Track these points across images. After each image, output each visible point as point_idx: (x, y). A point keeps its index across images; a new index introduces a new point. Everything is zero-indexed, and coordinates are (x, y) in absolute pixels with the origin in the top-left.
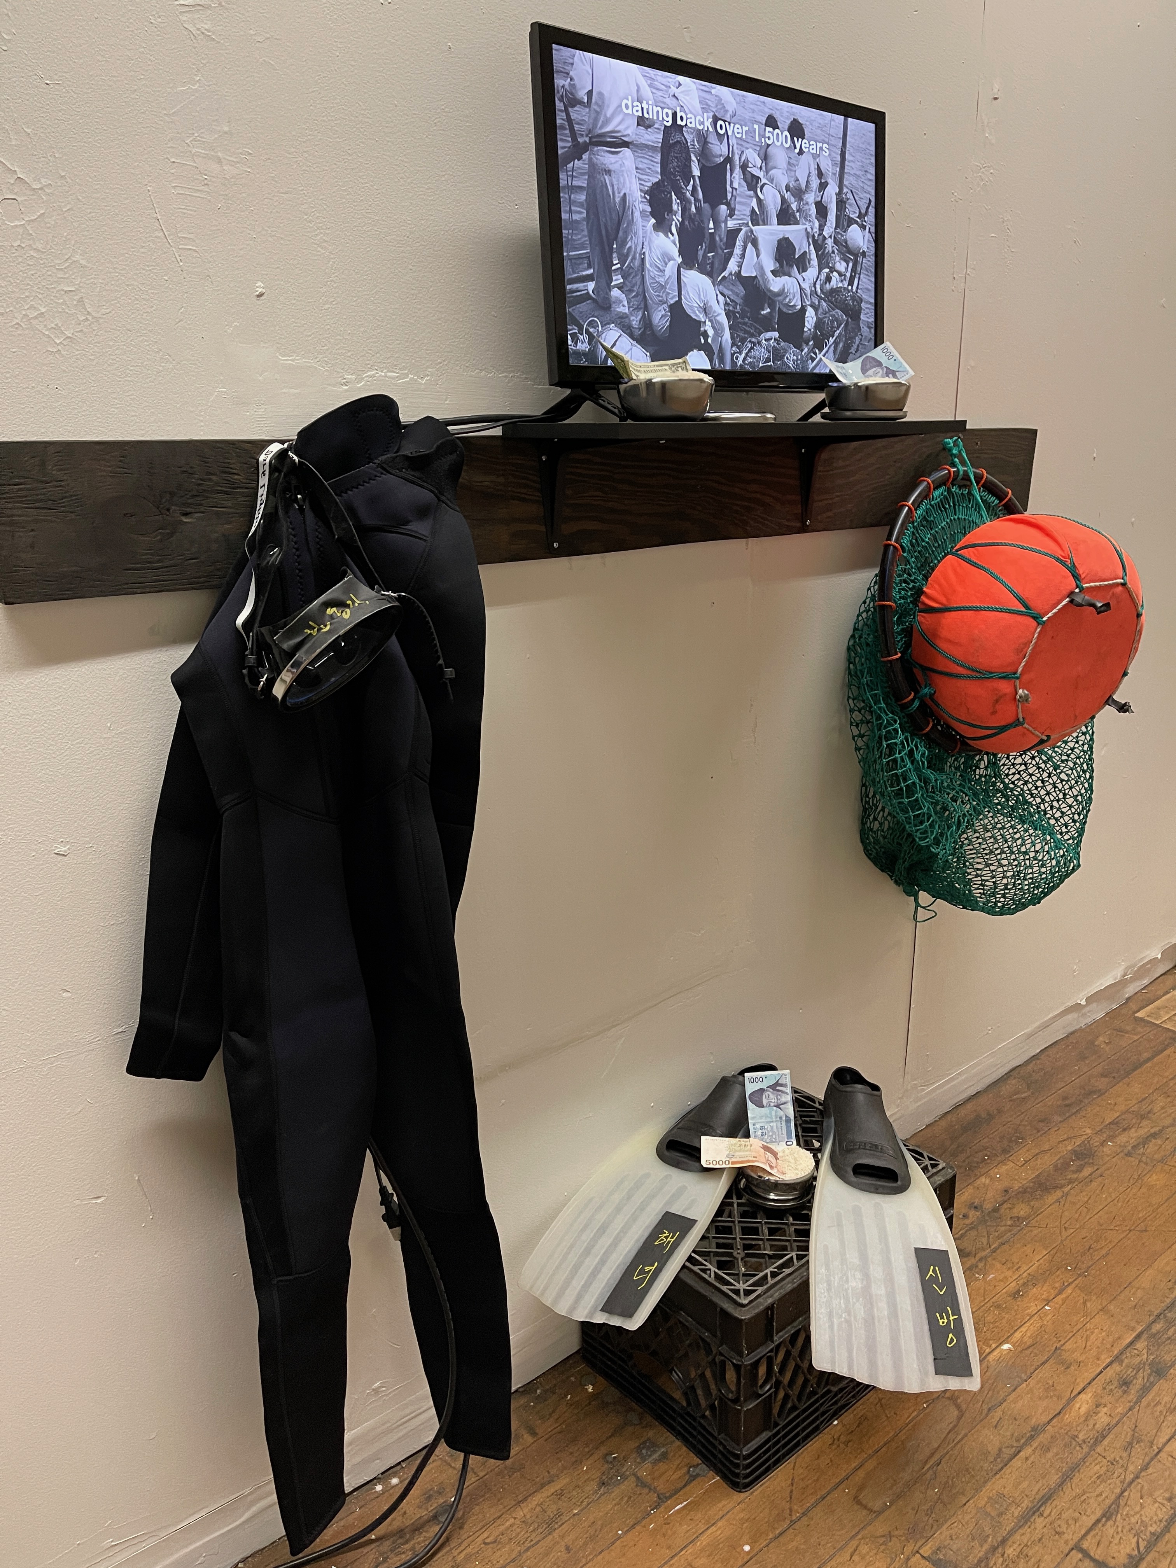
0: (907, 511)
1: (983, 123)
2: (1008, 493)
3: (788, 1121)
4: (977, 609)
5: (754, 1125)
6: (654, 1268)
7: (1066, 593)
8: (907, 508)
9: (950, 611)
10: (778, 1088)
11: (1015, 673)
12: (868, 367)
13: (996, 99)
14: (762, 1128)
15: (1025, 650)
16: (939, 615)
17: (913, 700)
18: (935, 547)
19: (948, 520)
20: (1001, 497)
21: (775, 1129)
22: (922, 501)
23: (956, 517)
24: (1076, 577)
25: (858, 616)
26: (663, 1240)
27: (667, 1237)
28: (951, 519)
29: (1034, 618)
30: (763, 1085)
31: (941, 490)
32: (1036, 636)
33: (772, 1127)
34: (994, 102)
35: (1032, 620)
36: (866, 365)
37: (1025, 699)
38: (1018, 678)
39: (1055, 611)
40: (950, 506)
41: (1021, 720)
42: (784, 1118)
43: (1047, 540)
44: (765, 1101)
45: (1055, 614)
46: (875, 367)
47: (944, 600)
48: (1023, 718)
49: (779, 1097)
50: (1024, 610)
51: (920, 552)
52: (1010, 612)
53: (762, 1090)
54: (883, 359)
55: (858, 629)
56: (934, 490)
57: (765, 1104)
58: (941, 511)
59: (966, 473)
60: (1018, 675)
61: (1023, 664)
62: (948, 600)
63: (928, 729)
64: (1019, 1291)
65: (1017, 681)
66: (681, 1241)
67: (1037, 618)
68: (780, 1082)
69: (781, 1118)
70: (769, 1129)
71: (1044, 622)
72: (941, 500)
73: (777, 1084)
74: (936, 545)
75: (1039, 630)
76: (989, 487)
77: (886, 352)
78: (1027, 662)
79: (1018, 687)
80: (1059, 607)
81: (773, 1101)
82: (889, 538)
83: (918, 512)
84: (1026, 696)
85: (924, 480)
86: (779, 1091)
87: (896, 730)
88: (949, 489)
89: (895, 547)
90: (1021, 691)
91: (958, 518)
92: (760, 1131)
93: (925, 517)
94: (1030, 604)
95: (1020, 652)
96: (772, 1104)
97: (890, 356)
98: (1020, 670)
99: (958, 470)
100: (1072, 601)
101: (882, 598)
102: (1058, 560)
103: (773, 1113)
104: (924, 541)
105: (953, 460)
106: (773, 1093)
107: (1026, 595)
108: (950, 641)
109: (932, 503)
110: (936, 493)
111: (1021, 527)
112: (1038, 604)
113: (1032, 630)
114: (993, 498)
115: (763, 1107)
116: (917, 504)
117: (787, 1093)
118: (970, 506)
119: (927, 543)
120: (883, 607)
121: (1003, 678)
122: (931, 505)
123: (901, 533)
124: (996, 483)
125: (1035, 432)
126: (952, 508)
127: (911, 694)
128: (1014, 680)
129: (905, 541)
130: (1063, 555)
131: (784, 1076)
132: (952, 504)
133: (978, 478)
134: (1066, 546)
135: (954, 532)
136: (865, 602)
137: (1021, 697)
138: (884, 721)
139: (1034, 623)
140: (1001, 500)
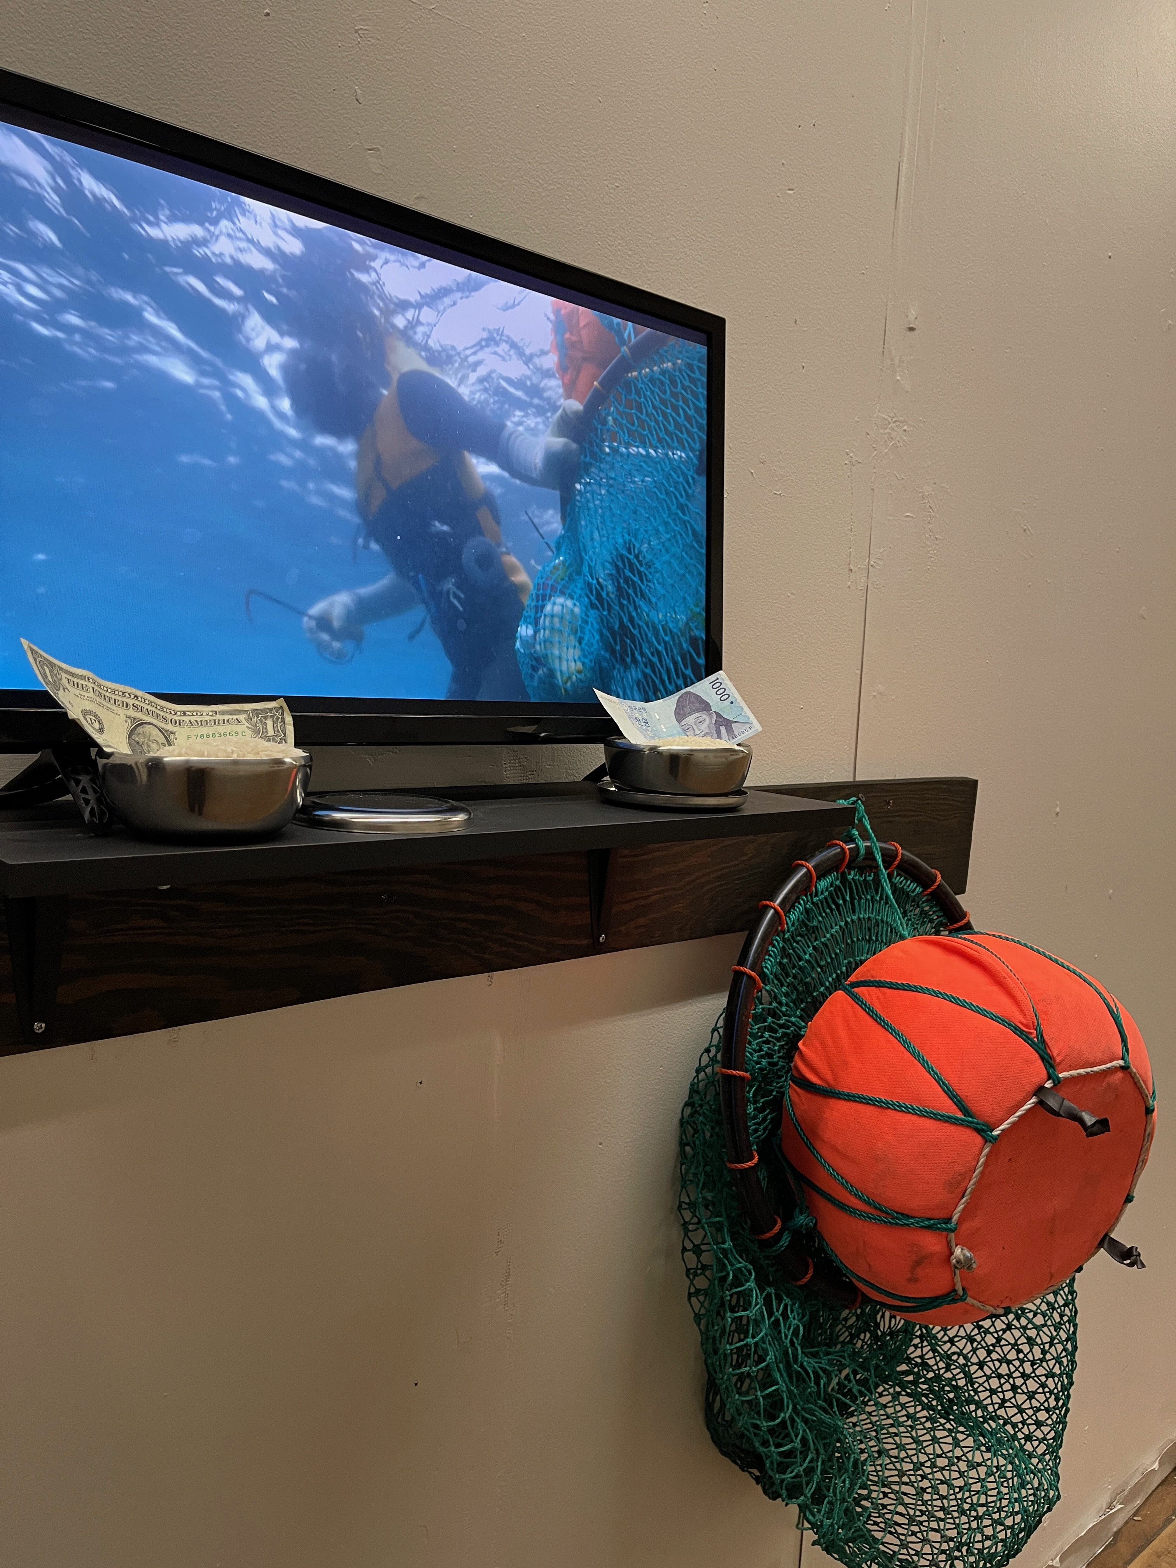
0: (773, 916)
1: (892, 360)
2: (936, 877)
4: (882, 1105)
7: (1030, 1088)
8: (772, 911)
9: (839, 1098)
11: (948, 1220)
12: (687, 710)
13: (912, 329)
15: (963, 1184)
16: (820, 1100)
17: (778, 1237)
18: (821, 967)
19: (842, 924)
20: (924, 880)
22: (798, 898)
23: (855, 918)
24: (1048, 1061)
25: (698, 1071)
28: (846, 923)
29: (979, 1131)
31: (829, 879)
32: (982, 1160)
34: (909, 333)
35: (975, 1134)
36: (683, 707)
37: (966, 1265)
38: (952, 1231)
39: (1013, 1119)
40: (845, 901)
41: (961, 1292)
43: (995, 989)
45: (1014, 1124)
46: (698, 711)
47: (829, 1077)
48: (963, 1289)
50: (960, 1115)
51: (795, 977)
52: (936, 1117)
54: (713, 699)
55: (698, 1092)
56: (819, 878)
58: (831, 910)
59: (869, 852)
60: (952, 1225)
61: (960, 1207)
62: (835, 1076)
63: (805, 1280)
65: (952, 1235)
67: (983, 1130)
71: (995, 1139)
72: (830, 894)
74: (823, 963)
75: (986, 1151)
76: (909, 870)
77: (718, 687)
78: (968, 1203)
79: (953, 1243)
80: (1018, 1114)
82: (742, 961)
83: (792, 916)
84: (968, 1260)
85: (803, 866)
87: (748, 1294)
88: (843, 874)
89: (750, 977)
90: (958, 1251)
91: (859, 919)
93: (803, 921)
94: (973, 1108)
95: (956, 1187)
97: (724, 695)
98: (955, 1218)
99: (857, 847)
100: (1041, 1103)
101: (728, 1062)
102: (1016, 1030)
104: (800, 959)
105: (849, 832)
107: (964, 1090)
108: (838, 1151)
109: (815, 899)
110: (822, 884)
111: (955, 960)
112: (984, 1106)
113: (976, 1150)
114: (913, 886)
116: (789, 904)
118: (878, 898)
119: (808, 961)
120: (728, 1078)
121: (928, 1227)
122: (813, 903)
123: (763, 951)
124: (917, 862)
125: (975, 783)
126: (849, 905)
127: (776, 1223)
128: (945, 1233)
129: (769, 965)
130: (1024, 1022)
132: (848, 898)
133: (889, 859)
134: (1028, 1006)
135: (853, 941)
136: (707, 1051)
137: (958, 1262)
138: (728, 1274)
139: (979, 1139)
140: (925, 887)
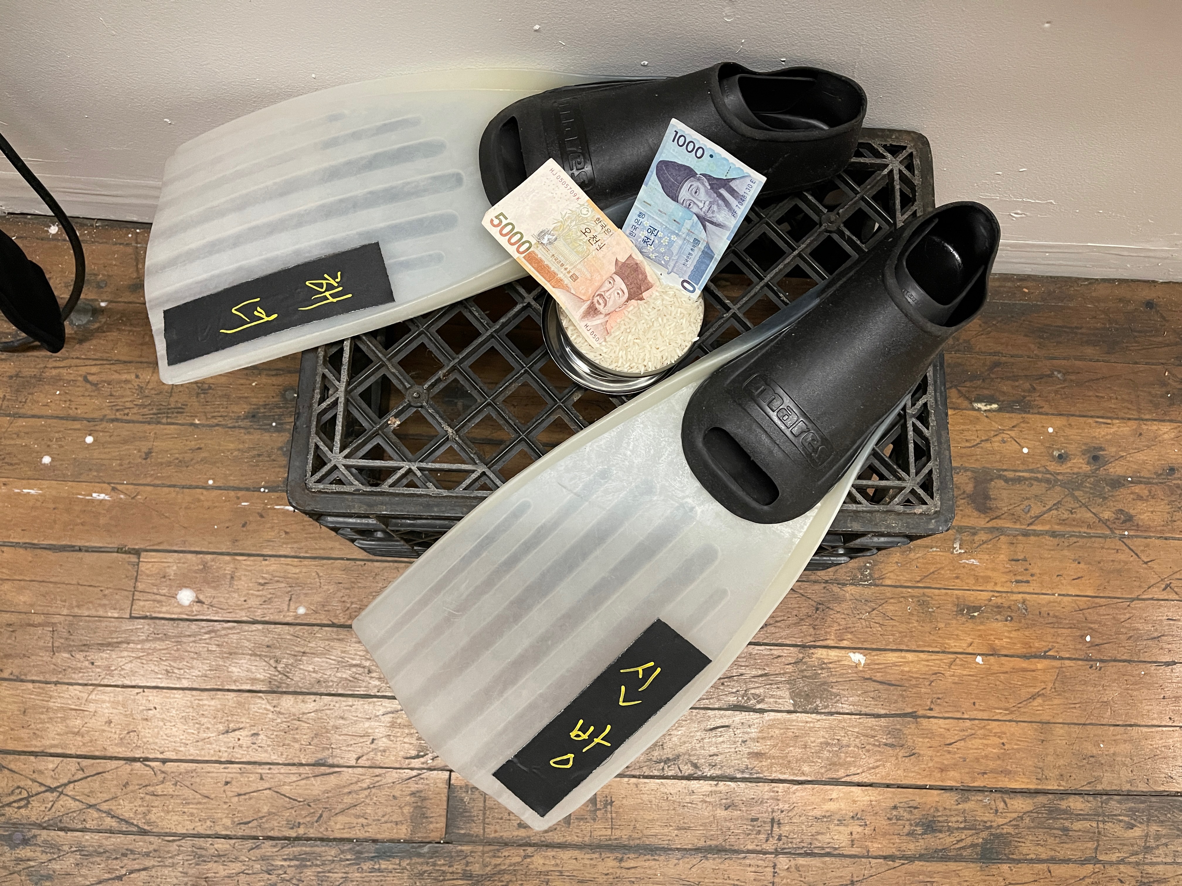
3: (708, 254)
5: (641, 215)
6: (267, 319)
10: (723, 191)
14: (652, 230)
21: (675, 249)
26: (321, 286)
27: (330, 287)
30: (700, 167)
33: (671, 243)
42: (702, 246)
44: (684, 193)
49: (715, 207)
53: (689, 173)
57: (681, 198)
64: (977, 609)
66: (338, 313)
68: (733, 184)
69: (696, 241)
70: (665, 241)
73: (725, 183)
81: (701, 205)
86: (721, 196)
92: (646, 233)
96: (695, 209)
103: (688, 224)
106: (707, 192)
115: (675, 199)
117: (734, 213)
131: (748, 181)
